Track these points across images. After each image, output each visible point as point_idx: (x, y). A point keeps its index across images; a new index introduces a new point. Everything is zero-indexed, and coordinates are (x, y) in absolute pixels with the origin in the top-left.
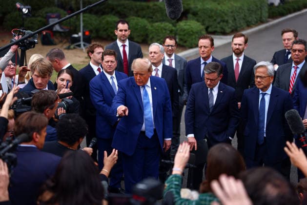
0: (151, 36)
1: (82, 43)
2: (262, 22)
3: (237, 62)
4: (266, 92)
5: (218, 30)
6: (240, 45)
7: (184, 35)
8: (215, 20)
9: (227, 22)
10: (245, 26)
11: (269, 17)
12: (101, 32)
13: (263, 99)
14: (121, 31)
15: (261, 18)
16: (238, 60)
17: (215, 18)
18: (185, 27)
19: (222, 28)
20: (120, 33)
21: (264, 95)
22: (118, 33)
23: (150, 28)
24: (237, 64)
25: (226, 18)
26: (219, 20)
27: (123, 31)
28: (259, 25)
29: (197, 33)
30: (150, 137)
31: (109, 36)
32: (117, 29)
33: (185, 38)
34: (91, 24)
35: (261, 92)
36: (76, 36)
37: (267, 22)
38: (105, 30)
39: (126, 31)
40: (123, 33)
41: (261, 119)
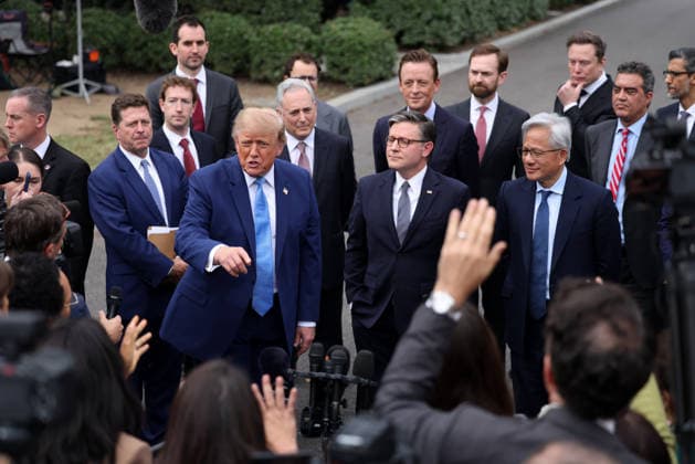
0: (256, 60)
1: (81, 81)
2: (536, 19)
3: (482, 117)
4: (552, 189)
5: (428, 39)
6: (485, 74)
7: (342, 54)
8: (419, 15)
9: (448, 19)
10: (493, 28)
11: (553, 7)
12: (129, 53)
13: (544, 205)
14: (188, 43)
15: (532, 9)
16: (483, 110)
17: (418, 10)
18: (344, 35)
19: (437, 36)
20: (186, 49)
21: (547, 195)
22: (178, 50)
23: (254, 38)
24: (482, 121)
25: (446, 11)
26: (428, 14)
27: (195, 44)
28: (528, 26)
29: (374, 48)
30: (262, 314)
31: (149, 62)
32: (176, 40)
33: (345, 62)
34: (103, 34)
35: (539, 188)
36: (66, 64)
37: (548, 18)
38: (139, 49)
39: (200, 43)
40: (195, 48)
41: (538, 254)
